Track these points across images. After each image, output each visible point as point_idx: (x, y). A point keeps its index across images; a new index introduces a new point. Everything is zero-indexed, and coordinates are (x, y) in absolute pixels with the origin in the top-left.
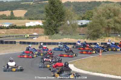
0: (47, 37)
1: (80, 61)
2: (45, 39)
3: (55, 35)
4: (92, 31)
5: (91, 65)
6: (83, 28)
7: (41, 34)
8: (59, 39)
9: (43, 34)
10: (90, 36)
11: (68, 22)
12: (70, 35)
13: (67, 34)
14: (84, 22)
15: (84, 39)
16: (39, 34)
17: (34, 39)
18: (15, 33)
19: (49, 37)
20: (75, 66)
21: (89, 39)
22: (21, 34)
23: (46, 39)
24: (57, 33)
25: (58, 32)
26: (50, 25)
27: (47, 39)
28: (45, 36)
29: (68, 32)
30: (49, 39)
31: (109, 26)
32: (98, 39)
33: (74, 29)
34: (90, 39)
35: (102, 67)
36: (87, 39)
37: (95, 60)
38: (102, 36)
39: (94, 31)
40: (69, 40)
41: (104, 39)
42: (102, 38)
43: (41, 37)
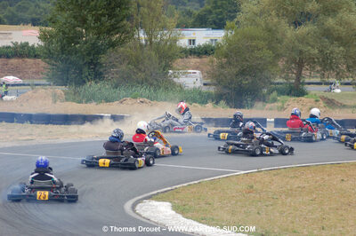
0: (60, 90)
1: (194, 190)
2: (51, 102)
3: (92, 87)
4: (234, 70)
5: (239, 203)
6: (198, 60)
7: (36, 82)
8: (107, 100)
9: (44, 82)
10: (226, 91)
11: (142, 36)
12: (151, 85)
13: (139, 83)
14: (203, 36)
15: (203, 102)
16: (27, 82)
17: (7, 101)
19: (66, 93)
20: (175, 208)
21: (222, 102)
23: (55, 102)
24: (98, 76)
25: (101, 73)
26: (70, 43)
27: (58, 102)
28: (50, 90)
29: (141, 75)
30: (67, 100)
31: (301, 52)
32: (259, 104)
33: (163, 63)
34: (228, 103)
35: (282, 213)
36: (217, 103)
37: (255, 187)
38: (275, 94)
39: (242, 73)
40: (144, 104)
41: (280, 104)
42: (275, 100)
43: (35, 92)
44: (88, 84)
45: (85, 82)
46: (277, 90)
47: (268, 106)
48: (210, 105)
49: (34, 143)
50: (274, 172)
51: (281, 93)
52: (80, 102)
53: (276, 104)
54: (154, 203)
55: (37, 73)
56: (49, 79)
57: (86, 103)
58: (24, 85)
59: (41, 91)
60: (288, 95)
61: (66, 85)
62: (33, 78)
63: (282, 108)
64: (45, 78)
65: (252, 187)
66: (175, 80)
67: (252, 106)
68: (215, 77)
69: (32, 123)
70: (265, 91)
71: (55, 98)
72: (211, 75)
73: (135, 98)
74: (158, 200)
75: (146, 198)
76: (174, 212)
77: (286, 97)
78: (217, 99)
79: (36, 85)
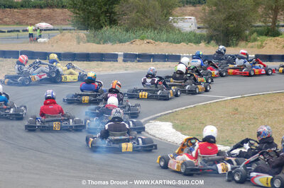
0: (83, 34)
1: (191, 112)
2: (76, 43)
3: (108, 31)
4: (222, 16)
5: (226, 123)
6: (193, 8)
8: (121, 42)
9: (70, 27)
10: (215, 33)
12: (155, 29)
13: (145, 27)
15: (198, 42)
16: (56, 27)
17: (40, 43)
19: (88, 36)
20: (175, 127)
21: (212, 42)
23: (79, 43)
24: (113, 22)
25: (115, 20)
27: (81, 43)
28: (74, 34)
29: (147, 21)
30: (88, 42)
32: (243, 43)
33: (165, 11)
34: (217, 43)
36: (208, 43)
37: (239, 110)
38: (255, 34)
39: (229, 18)
40: (150, 44)
41: (259, 43)
42: (255, 40)
43: (63, 35)
44: (105, 28)
45: (102, 27)
46: (257, 32)
47: (250, 44)
48: (202, 44)
50: (255, 97)
51: (261, 34)
52: (99, 43)
53: (256, 43)
54: (158, 123)
55: (64, 20)
56: (74, 25)
57: (104, 44)
58: (54, 30)
59: (68, 34)
60: (266, 35)
61: (87, 30)
62: (61, 24)
63: (261, 46)
64: (70, 24)
65: (237, 110)
66: (175, 24)
67: (237, 45)
68: (207, 22)
70: (247, 32)
71: (79, 40)
72: (204, 20)
73: (143, 39)
74: (161, 120)
75: (151, 119)
76: (174, 130)
77: (264, 38)
78: (209, 39)
79: (64, 30)
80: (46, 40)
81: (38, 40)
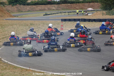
0: (104, 12)
2: (102, 15)
7: (98, 10)
17: (89, 16)
18: (67, 9)
19: (106, 13)
22: (74, 9)
28: (101, 12)
30: (107, 15)
43: (97, 13)
45: (112, 9)
49: (95, 28)
52: (110, 15)
55: (98, 7)
56: (101, 9)
57: (112, 15)
58: (94, 11)
59: (99, 12)
61: (106, 10)
64: (100, 8)
69: (95, 22)
71: (103, 14)
79: (97, 10)
80: (91, 14)
81: (88, 15)
